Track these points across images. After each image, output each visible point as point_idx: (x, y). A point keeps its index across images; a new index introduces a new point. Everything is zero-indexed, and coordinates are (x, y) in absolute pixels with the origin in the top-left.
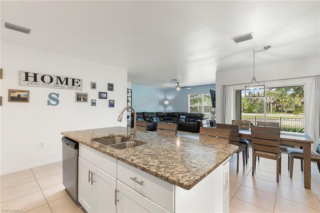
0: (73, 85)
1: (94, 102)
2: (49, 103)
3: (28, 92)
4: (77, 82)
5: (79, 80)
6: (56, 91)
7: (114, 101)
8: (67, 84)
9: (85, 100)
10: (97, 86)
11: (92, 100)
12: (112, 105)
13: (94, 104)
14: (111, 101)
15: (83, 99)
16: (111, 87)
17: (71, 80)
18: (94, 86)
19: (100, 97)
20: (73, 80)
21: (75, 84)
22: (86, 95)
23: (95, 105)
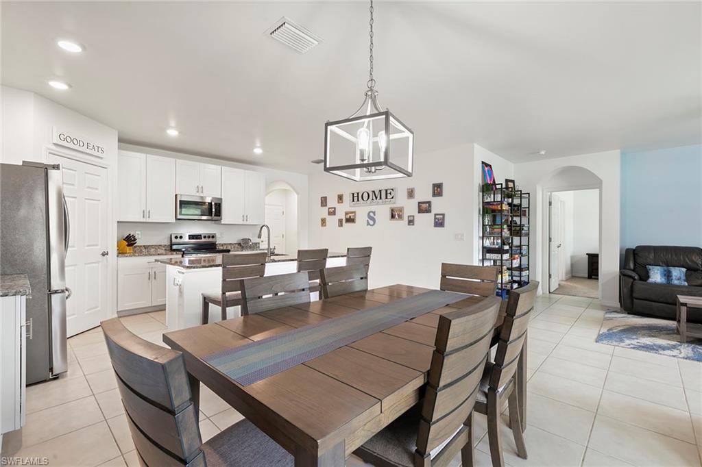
0: (386, 198)
1: (411, 218)
2: (368, 224)
3: (354, 212)
4: (390, 193)
5: (392, 189)
6: (372, 208)
7: (443, 215)
8: (381, 198)
9: (400, 217)
10: (416, 193)
11: (409, 217)
12: (439, 223)
13: (411, 222)
14: (437, 216)
15: (398, 215)
16: (438, 190)
17: (385, 192)
18: (411, 194)
19: (421, 211)
20: (386, 190)
21: (389, 195)
22: (401, 210)
23: (413, 225)
